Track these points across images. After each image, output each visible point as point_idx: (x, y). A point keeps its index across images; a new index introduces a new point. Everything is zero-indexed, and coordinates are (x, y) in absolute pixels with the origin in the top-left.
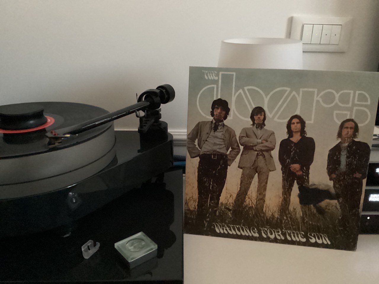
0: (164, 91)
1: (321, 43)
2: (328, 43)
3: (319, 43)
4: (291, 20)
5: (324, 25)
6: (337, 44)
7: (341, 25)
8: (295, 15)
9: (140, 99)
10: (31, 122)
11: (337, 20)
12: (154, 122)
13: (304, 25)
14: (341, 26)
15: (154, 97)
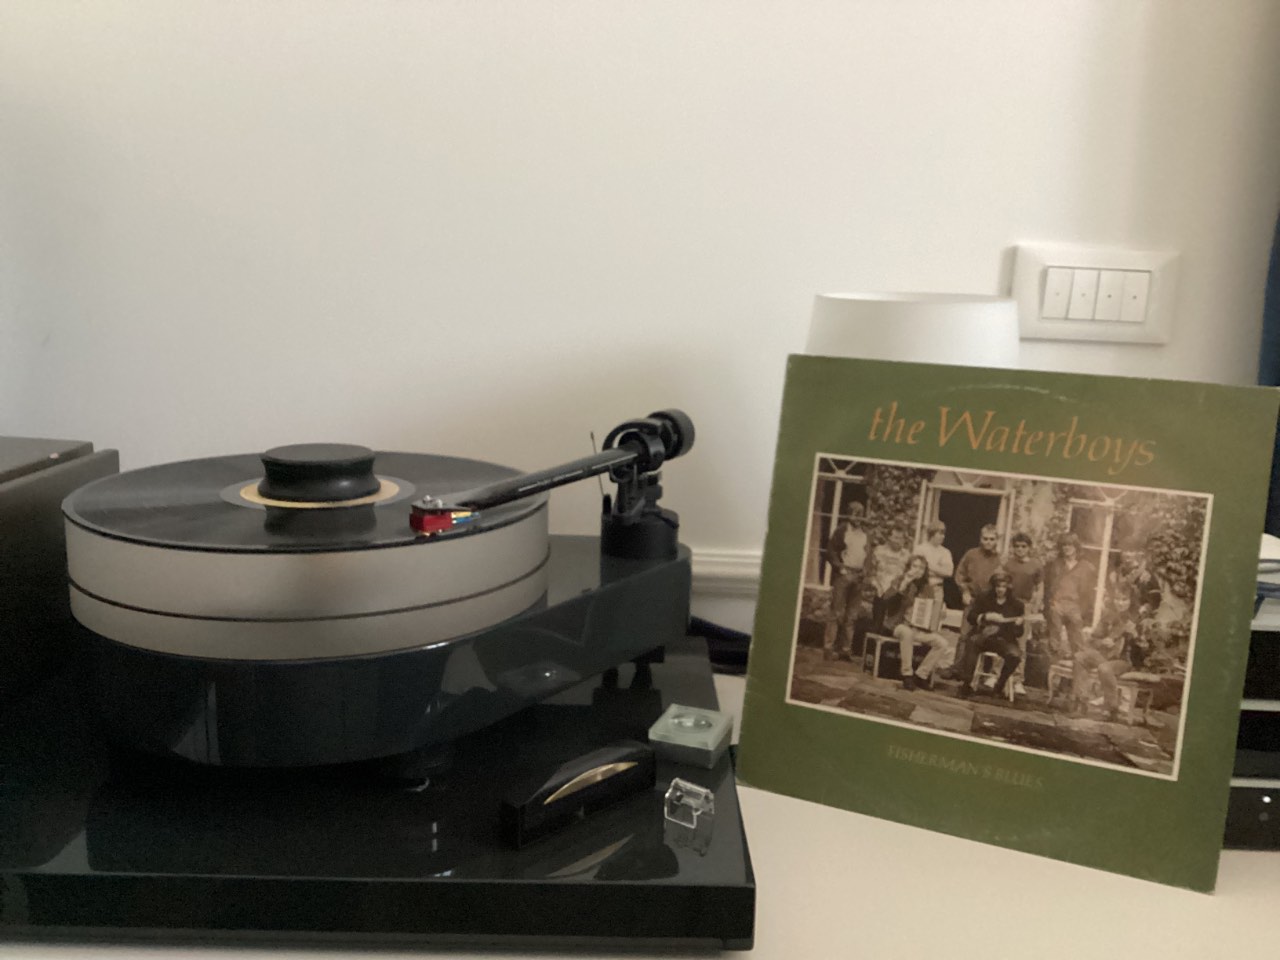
0: (669, 424)
1: (1097, 317)
2: (1115, 319)
3: (1090, 318)
4: (1012, 257)
5: (1103, 273)
6: (1139, 320)
7: (1149, 272)
8: (1023, 243)
9: (608, 444)
10: (345, 484)
11: (1138, 258)
12: (645, 506)
13: (1051, 270)
14: (1147, 274)
15: (646, 438)
